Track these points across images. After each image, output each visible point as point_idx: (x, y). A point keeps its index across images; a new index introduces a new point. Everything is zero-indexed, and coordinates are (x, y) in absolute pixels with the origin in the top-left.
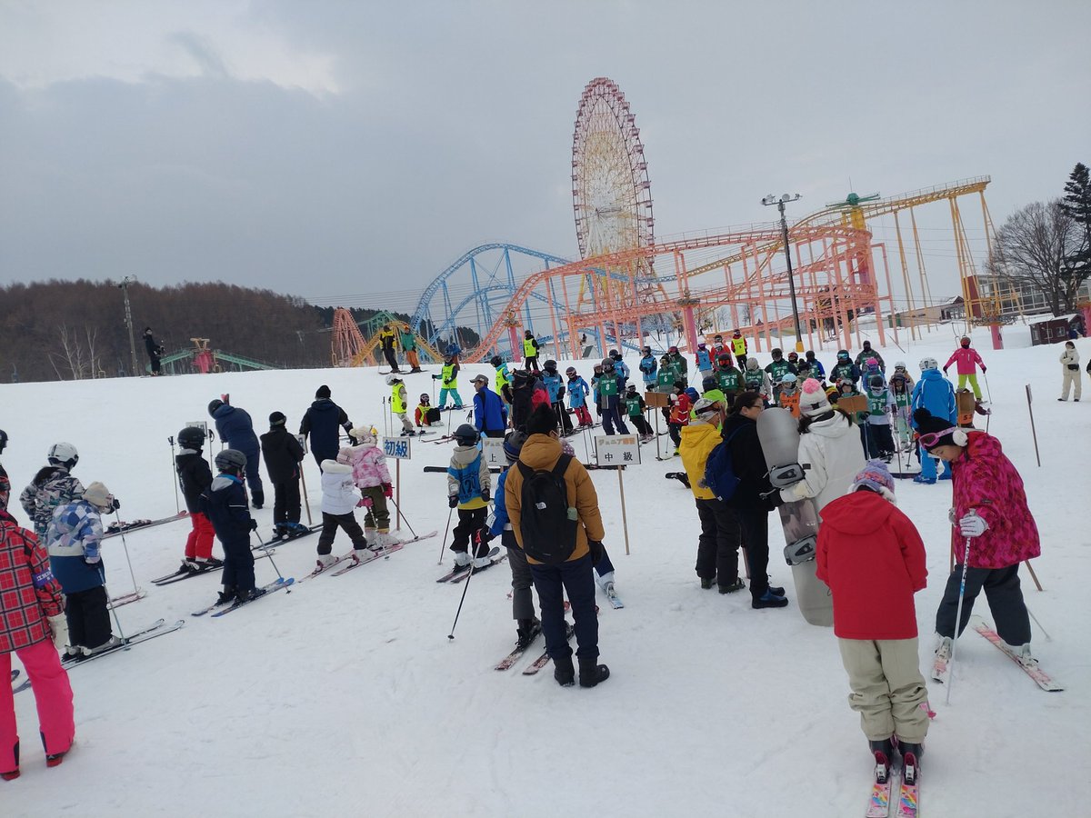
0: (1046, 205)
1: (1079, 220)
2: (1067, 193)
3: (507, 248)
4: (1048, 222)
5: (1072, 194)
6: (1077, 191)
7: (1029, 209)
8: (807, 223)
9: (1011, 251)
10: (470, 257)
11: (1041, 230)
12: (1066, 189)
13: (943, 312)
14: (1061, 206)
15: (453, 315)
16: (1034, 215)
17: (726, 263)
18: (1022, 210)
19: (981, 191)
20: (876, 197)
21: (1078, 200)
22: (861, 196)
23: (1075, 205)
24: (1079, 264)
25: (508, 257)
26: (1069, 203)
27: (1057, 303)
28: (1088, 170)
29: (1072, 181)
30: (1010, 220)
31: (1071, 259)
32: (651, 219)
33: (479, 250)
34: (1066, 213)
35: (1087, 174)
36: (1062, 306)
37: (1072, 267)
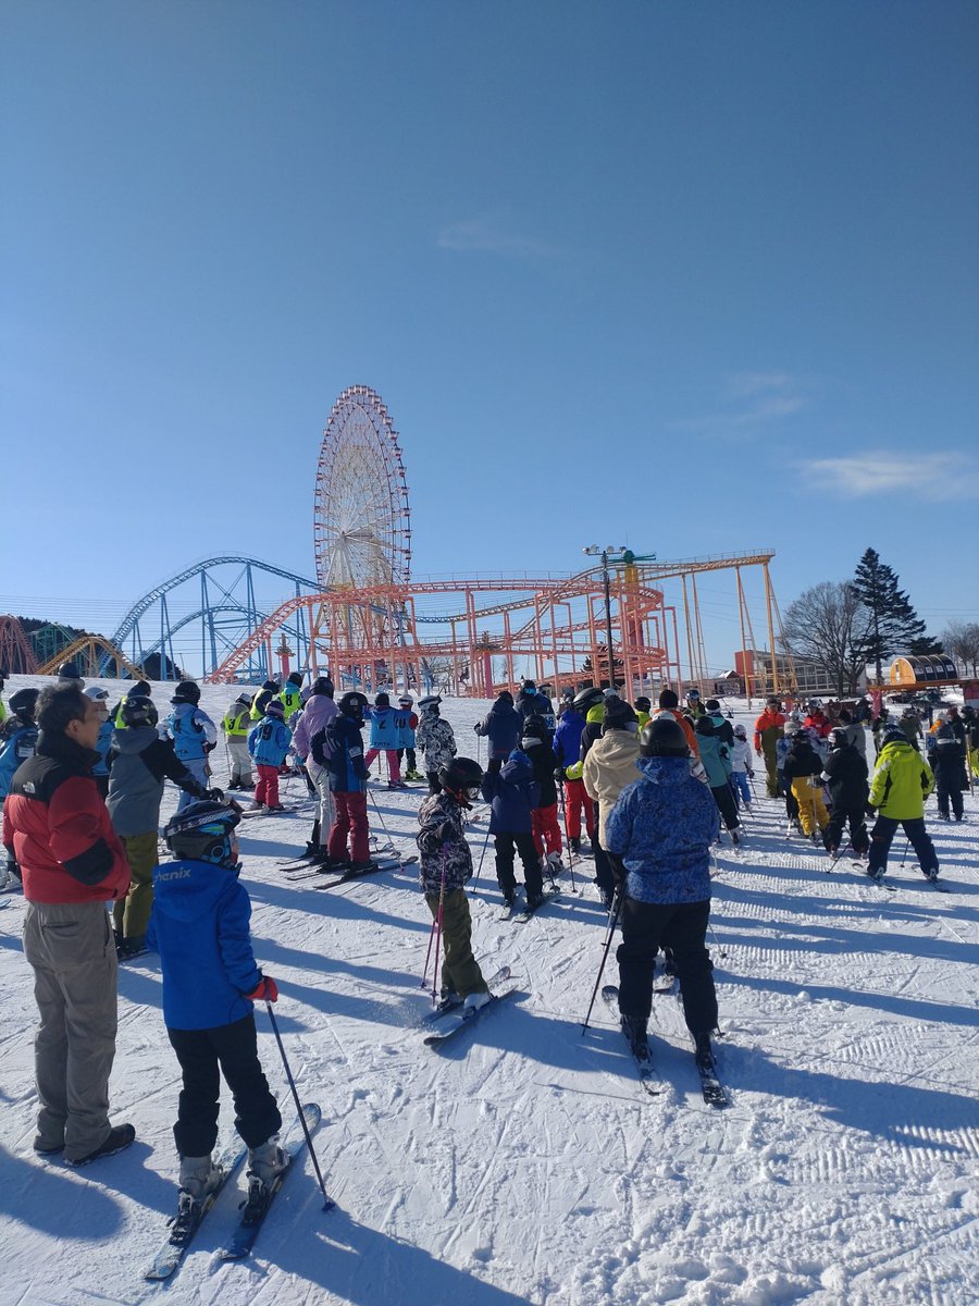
0: (836, 585)
1: (868, 603)
2: (857, 577)
3: (250, 563)
4: (839, 600)
5: (863, 578)
6: (866, 575)
7: (820, 589)
8: (586, 577)
9: (800, 628)
10: (202, 570)
11: (831, 611)
12: (857, 572)
13: (716, 685)
14: (851, 587)
15: (170, 633)
16: (825, 594)
17: (505, 610)
18: (814, 588)
19: (766, 564)
20: (652, 557)
21: (867, 584)
22: (637, 554)
23: (863, 588)
24: (865, 648)
25: (249, 574)
26: (857, 586)
27: (841, 686)
28: (878, 555)
29: (863, 565)
30: (803, 596)
31: (857, 642)
32: (408, 552)
33: (214, 562)
34: (856, 596)
35: (876, 559)
36: (846, 689)
37: (857, 649)
